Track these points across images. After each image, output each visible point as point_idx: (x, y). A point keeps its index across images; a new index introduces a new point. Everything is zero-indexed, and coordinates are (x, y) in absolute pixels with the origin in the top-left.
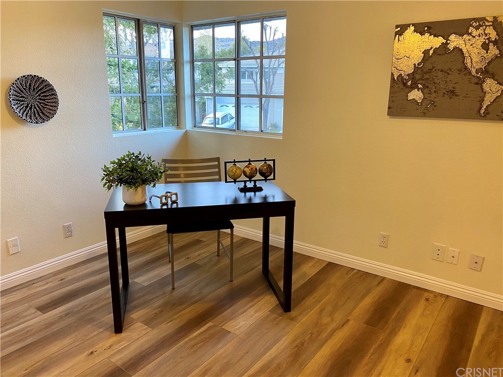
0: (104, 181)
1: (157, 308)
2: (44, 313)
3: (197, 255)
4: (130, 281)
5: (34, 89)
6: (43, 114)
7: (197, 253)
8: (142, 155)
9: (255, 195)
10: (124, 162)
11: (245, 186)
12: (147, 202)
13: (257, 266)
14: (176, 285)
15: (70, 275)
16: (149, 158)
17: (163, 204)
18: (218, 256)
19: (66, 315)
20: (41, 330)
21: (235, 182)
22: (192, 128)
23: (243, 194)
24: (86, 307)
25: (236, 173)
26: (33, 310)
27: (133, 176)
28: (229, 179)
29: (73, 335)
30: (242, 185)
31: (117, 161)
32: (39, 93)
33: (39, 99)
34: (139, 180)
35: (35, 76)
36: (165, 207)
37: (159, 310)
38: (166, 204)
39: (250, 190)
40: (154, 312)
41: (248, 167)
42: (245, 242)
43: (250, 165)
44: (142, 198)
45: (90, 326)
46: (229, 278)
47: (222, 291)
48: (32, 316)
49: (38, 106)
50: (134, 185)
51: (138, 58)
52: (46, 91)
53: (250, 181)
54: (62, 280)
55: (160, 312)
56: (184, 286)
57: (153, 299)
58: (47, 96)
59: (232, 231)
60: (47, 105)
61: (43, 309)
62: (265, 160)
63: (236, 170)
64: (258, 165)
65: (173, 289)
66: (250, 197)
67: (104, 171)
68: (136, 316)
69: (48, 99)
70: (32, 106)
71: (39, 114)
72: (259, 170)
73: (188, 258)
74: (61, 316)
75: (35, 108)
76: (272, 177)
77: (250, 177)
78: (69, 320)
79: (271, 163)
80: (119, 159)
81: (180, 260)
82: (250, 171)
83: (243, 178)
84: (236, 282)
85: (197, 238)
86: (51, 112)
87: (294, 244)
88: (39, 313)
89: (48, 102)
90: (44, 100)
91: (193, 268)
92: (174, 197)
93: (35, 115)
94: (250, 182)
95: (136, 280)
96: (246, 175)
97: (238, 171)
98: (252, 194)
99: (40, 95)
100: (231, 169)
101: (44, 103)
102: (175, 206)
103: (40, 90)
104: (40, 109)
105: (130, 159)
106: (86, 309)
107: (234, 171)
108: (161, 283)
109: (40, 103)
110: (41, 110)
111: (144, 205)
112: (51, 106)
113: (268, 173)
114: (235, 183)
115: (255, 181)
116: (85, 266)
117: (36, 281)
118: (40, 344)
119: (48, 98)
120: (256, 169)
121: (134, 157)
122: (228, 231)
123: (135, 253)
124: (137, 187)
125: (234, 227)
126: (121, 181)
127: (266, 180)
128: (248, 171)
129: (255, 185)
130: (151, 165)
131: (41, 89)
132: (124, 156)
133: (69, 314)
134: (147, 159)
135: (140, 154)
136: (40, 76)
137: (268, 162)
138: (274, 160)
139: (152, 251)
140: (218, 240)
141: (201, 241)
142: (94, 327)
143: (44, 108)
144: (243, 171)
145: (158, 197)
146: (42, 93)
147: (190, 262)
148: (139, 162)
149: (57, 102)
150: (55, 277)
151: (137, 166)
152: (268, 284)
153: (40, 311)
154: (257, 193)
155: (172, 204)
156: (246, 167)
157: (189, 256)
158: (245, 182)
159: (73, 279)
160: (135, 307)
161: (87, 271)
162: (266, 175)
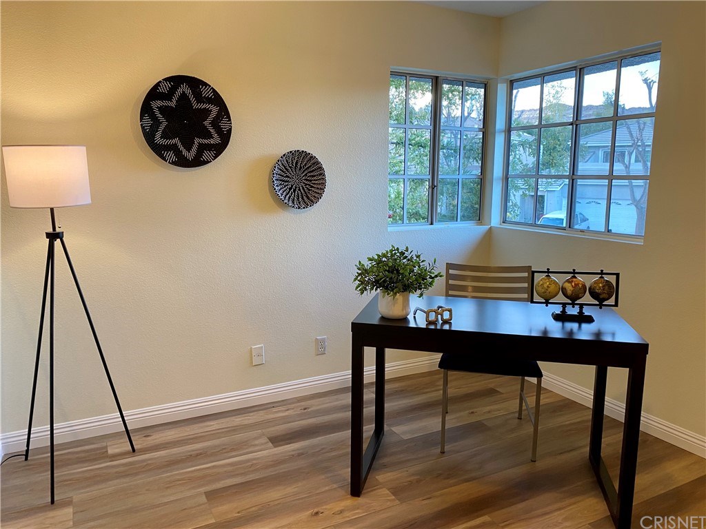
0: (357, 282)
1: (413, 475)
2: (275, 447)
3: (486, 411)
4: (386, 428)
5: (301, 167)
6: (308, 198)
7: (488, 409)
8: (409, 251)
9: (580, 327)
10: (384, 259)
11: (564, 311)
12: (410, 317)
13: (581, 447)
14: (447, 448)
15: (316, 405)
16: (418, 257)
17: (430, 323)
18: (520, 418)
19: (300, 455)
20: (267, 467)
21: (547, 303)
22: (501, 224)
23: (559, 324)
24: (324, 451)
25: (549, 290)
26: (265, 440)
27: (391, 278)
28: (536, 298)
29: (300, 484)
30: (558, 310)
31: (376, 257)
32: (306, 172)
33: (305, 180)
34: (400, 285)
35: (303, 151)
36: (432, 327)
37: (416, 477)
38: (434, 323)
39: (572, 319)
40: (409, 479)
41: (571, 282)
42: (568, 405)
43: (574, 279)
44: (403, 310)
45: (323, 477)
46: (529, 455)
47: (516, 472)
48: (263, 447)
49: (303, 188)
50: (392, 291)
51: (432, 128)
52: (314, 170)
53: (573, 305)
54: (305, 409)
55: (417, 482)
56: (458, 452)
57: (409, 460)
58: (314, 176)
59: (539, 382)
60: (313, 187)
61: (276, 440)
62: (602, 273)
63: (550, 284)
64: (589, 281)
65: (443, 452)
66: (572, 330)
67: (359, 269)
68: (383, 478)
69: (314, 180)
70: (296, 187)
71: (302, 198)
72: (590, 289)
73: (473, 413)
74: (293, 455)
75: (300, 190)
76: (612, 301)
77: (573, 299)
78: (302, 463)
79: (612, 279)
80: (378, 256)
81: (462, 414)
82: (572, 289)
83: (561, 298)
84: (542, 464)
85: (492, 386)
86: (317, 195)
87: (642, 418)
88: (270, 444)
89: (314, 184)
90: (311, 181)
91: (477, 428)
92: (446, 315)
93: (298, 199)
94: (573, 307)
95: (394, 429)
96: (565, 294)
97: (553, 287)
98: (575, 326)
99: (306, 175)
100: (541, 283)
101: (309, 185)
102: (446, 327)
103: (306, 169)
104: (305, 191)
105: (392, 255)
106: (323, 453)
107: (545, 286)
108: (426, 441)
109: (306, 185)
110: (306, 193)
111: (405, 320)
112: (318, 189)
113: (606, 294)
114: (547, 306)
115: (581, 306)
116: (335, 397)
117: (277, 404)
118: (261, 484)
119: (315, 178)
120: (584, 286)
121: (398, 254)
122: (534, 380)
123: (402, 391)
124: (396, 294)
125: (542, 376)
126: (377, 284)
127: (601, 306)
128: (569, 287)
129: (581, 312)
130: (419, 266)
131: (308, 168)
132: (387, 252)
133: (302, 454)
134: (415, 258)
135: (407, 250)
136: (308, 152)
137: (606, 278)
138: (618, 275)
139: (424, 393)
140: (521, 394)
141: (498, 392)
142: (327, 480)
143: (309, 190)
144: (562, 287)
145: (424, 312)
146: (309, 172)
147: (473, 419)
148: (405, 260)
149: (324, 184)
150: (298, 404)
151: (399, 265)
152: (595, 479)
153: (272, 443)
154: (584, 326)
155: (442, 324)
156: (568, 281)
157: (474, 410)
158: (564, 305)
159: (317, 410)
160: (385, 466)
161: (336, 403)
162: (601, 297)
